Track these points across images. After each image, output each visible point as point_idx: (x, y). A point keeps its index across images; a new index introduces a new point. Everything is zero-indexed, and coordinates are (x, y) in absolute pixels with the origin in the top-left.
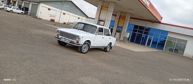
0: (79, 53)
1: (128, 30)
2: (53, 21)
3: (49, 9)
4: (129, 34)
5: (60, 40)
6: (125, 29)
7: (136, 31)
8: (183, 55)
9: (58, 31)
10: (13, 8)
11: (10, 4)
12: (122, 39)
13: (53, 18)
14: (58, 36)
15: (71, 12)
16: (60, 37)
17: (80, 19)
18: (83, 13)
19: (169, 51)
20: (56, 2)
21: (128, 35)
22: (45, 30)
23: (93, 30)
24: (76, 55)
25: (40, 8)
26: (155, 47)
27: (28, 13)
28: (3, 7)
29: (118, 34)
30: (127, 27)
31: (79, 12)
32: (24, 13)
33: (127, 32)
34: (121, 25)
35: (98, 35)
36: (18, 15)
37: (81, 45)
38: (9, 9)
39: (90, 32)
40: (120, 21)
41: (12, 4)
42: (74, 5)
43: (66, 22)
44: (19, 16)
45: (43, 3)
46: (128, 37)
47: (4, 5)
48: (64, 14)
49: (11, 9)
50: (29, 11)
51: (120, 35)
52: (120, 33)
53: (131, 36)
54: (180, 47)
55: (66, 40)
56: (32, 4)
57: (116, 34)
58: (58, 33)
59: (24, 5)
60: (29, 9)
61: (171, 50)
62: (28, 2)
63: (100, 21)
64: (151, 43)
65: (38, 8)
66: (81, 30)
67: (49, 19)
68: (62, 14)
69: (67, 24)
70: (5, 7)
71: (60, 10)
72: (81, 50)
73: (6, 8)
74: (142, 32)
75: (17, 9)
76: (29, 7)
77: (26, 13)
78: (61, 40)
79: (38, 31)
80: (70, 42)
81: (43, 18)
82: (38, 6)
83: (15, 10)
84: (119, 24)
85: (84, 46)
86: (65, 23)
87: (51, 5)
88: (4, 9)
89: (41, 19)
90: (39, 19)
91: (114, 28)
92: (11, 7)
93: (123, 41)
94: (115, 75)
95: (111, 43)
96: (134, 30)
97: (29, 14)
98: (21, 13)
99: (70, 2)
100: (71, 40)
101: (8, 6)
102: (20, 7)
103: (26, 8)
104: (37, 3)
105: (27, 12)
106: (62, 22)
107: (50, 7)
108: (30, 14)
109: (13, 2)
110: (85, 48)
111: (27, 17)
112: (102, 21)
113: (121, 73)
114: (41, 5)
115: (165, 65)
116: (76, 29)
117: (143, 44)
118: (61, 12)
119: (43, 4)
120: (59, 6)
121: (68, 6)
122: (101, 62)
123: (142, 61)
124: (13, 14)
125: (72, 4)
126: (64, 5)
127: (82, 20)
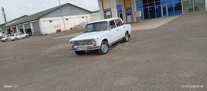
0: (101, 56)
1: (138, 8)
2: (59, 31)
3: (51, 21)
4: (140, 12)
5: (76, 50)
6: (134, 9)
7: (147, 6)
8: (205, 10)
9: (71, 42)
10: (16, 35)
11: (11, 32)
12: (135, 20)
13: (58, 28)
14: (73, 47)
15: (73, 15)
16: (75, 47)
17: (84, 17)
18: (85, 10)
19: (189, 12)
20: (54, 11)
21: (140, 14)
22: (56, 45)
23: (104, 27)
24: (99, 59)
25: (42, 24)
26: (172, 14)
27: (33, 33)
28: (6, 38)
29: (129, 17)
30: (135, 6)
31: (80, 11)
32: (29, 36)
33: (137, 11)
34: (128, 6)
35: (111, 29)
36: (24, 40)
37: (100, 46)
38: (12, 38)
39: (102, 29)
40: (126, 3)
41: (13, 31)
42: (73, 7)
43: (72, 26)
44: (26, 40)
45: (42, 17)
46: (141, 16)
47: (6, 36)
48: (67, 19)
49: (15, 37)
50: (33, 32)
51: (132, 17)
52: (132, 15)
53: (143, 13)
54: (198, 3)
55: (83, 48)
56: (32, 23)
57: (127, 18)
58: (72, 44)
59: (25, 27)
60: (31, 29)
61: (191, 10)
62: (28, 23)
63: (106, 11)
64: (167, 12)
65: (40, 24)
66: (92, 31)
67: (54, 31)
68: (65, 20)
69: (74, 28)
70: (8, 37)
71: (62, 18)
72: (102, 52)
73: (10, 38)
74: (153, 5)
75: (20, 34)
76: (30, 27)
77: (31, 35)
78: (78, 50)
79: (51, 49)
80: (88, 49)
81: (49, 32)
82: (38, 23)
83: (19, 37)
84: (126, 6)
85: (103, 46)
86: (72, 29)
87: (51, 16)
88: (8, 39)
89: (47, 34)
90: (46, 35)
91: (122, 13)
92: (13, 35)
93: (138, 22)
94: (146, 65)
95: (127, 32)
96: (144, 6)
97: (33, 35)
98: (26, 37)
99: (67, 5)
100: (87, 46)
101: (11, 35)
102: (22, 31)
103: (28, 29)
104: (36, 21)
105: (31, 33)
106: (68, 28)
107: (51, 19)
108: (35, 34)
109: (13, 29)
110: (104, 49)
111: (33, 38)
112: (108, 11)
113: (152, 60)
114: (41, 20)
115: (191, 30)
116: (87, 32)
117: (159, 16)
118: (63, 19)
119: (42, 19)
120: (58, 14)
121: (67, 10)
122: (126, 57)
123: (167, 36)
124: (19, 41)
125: (71, 6)
126: (63, 11)
127: (87, 18)
